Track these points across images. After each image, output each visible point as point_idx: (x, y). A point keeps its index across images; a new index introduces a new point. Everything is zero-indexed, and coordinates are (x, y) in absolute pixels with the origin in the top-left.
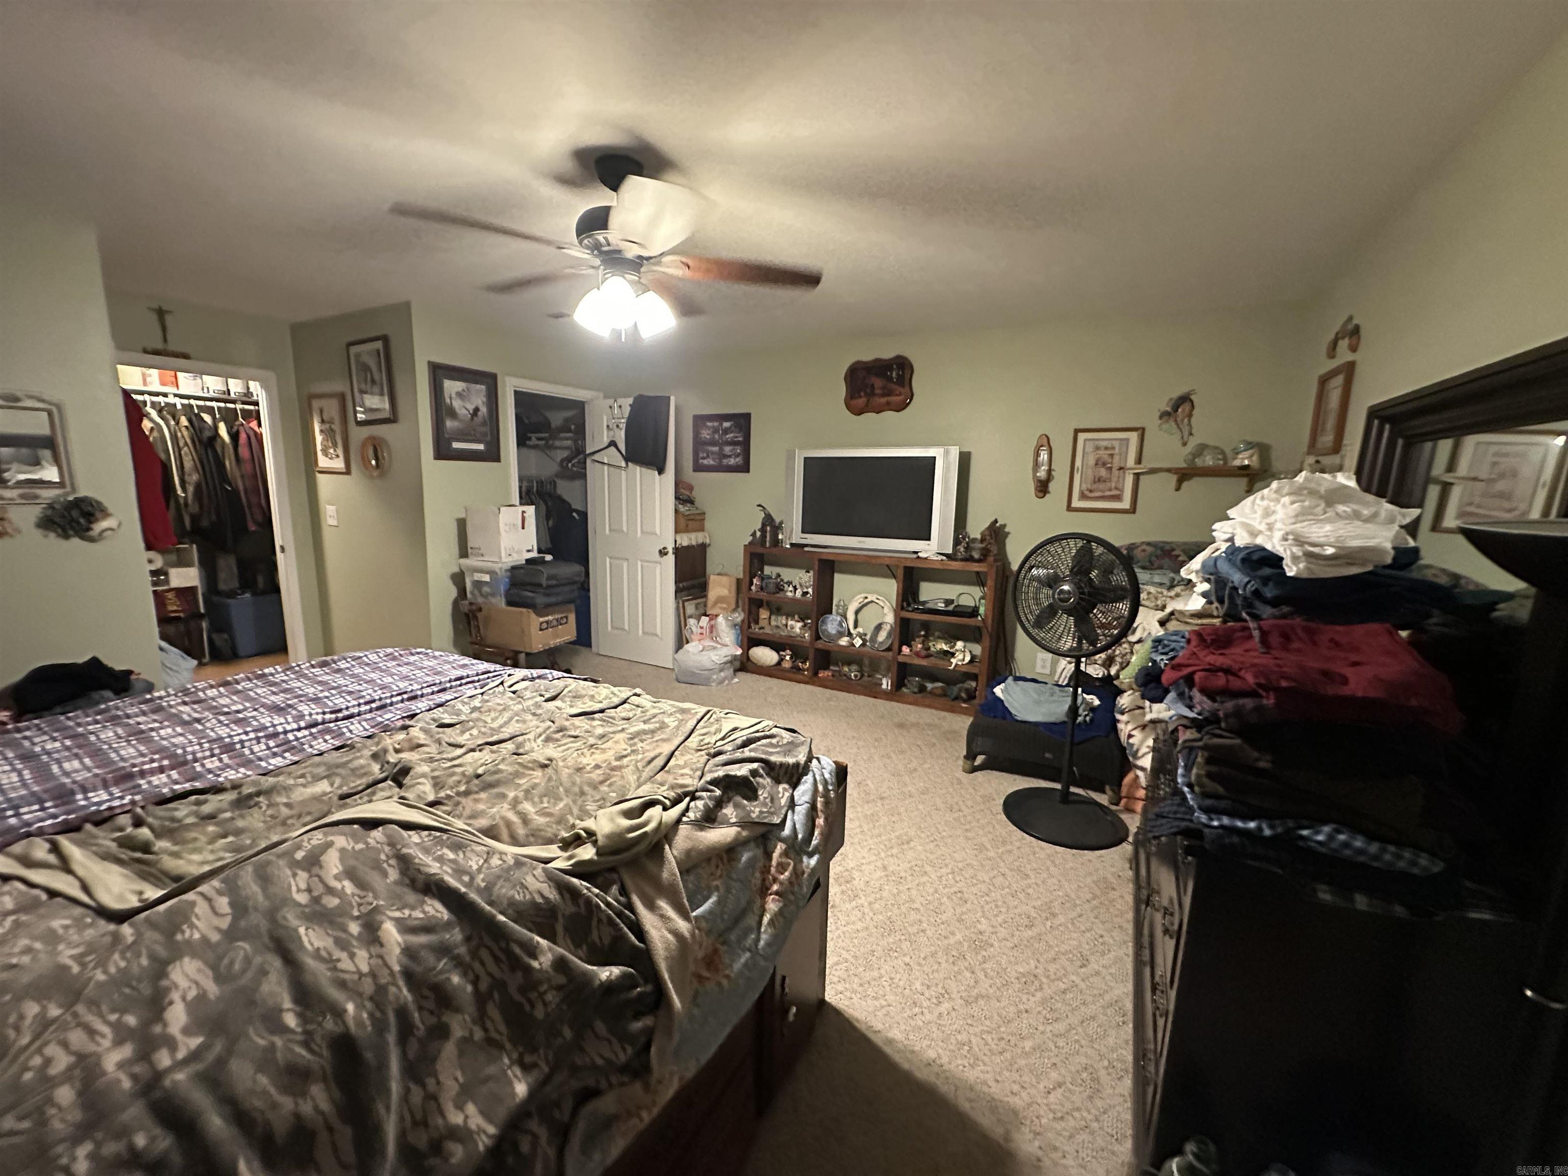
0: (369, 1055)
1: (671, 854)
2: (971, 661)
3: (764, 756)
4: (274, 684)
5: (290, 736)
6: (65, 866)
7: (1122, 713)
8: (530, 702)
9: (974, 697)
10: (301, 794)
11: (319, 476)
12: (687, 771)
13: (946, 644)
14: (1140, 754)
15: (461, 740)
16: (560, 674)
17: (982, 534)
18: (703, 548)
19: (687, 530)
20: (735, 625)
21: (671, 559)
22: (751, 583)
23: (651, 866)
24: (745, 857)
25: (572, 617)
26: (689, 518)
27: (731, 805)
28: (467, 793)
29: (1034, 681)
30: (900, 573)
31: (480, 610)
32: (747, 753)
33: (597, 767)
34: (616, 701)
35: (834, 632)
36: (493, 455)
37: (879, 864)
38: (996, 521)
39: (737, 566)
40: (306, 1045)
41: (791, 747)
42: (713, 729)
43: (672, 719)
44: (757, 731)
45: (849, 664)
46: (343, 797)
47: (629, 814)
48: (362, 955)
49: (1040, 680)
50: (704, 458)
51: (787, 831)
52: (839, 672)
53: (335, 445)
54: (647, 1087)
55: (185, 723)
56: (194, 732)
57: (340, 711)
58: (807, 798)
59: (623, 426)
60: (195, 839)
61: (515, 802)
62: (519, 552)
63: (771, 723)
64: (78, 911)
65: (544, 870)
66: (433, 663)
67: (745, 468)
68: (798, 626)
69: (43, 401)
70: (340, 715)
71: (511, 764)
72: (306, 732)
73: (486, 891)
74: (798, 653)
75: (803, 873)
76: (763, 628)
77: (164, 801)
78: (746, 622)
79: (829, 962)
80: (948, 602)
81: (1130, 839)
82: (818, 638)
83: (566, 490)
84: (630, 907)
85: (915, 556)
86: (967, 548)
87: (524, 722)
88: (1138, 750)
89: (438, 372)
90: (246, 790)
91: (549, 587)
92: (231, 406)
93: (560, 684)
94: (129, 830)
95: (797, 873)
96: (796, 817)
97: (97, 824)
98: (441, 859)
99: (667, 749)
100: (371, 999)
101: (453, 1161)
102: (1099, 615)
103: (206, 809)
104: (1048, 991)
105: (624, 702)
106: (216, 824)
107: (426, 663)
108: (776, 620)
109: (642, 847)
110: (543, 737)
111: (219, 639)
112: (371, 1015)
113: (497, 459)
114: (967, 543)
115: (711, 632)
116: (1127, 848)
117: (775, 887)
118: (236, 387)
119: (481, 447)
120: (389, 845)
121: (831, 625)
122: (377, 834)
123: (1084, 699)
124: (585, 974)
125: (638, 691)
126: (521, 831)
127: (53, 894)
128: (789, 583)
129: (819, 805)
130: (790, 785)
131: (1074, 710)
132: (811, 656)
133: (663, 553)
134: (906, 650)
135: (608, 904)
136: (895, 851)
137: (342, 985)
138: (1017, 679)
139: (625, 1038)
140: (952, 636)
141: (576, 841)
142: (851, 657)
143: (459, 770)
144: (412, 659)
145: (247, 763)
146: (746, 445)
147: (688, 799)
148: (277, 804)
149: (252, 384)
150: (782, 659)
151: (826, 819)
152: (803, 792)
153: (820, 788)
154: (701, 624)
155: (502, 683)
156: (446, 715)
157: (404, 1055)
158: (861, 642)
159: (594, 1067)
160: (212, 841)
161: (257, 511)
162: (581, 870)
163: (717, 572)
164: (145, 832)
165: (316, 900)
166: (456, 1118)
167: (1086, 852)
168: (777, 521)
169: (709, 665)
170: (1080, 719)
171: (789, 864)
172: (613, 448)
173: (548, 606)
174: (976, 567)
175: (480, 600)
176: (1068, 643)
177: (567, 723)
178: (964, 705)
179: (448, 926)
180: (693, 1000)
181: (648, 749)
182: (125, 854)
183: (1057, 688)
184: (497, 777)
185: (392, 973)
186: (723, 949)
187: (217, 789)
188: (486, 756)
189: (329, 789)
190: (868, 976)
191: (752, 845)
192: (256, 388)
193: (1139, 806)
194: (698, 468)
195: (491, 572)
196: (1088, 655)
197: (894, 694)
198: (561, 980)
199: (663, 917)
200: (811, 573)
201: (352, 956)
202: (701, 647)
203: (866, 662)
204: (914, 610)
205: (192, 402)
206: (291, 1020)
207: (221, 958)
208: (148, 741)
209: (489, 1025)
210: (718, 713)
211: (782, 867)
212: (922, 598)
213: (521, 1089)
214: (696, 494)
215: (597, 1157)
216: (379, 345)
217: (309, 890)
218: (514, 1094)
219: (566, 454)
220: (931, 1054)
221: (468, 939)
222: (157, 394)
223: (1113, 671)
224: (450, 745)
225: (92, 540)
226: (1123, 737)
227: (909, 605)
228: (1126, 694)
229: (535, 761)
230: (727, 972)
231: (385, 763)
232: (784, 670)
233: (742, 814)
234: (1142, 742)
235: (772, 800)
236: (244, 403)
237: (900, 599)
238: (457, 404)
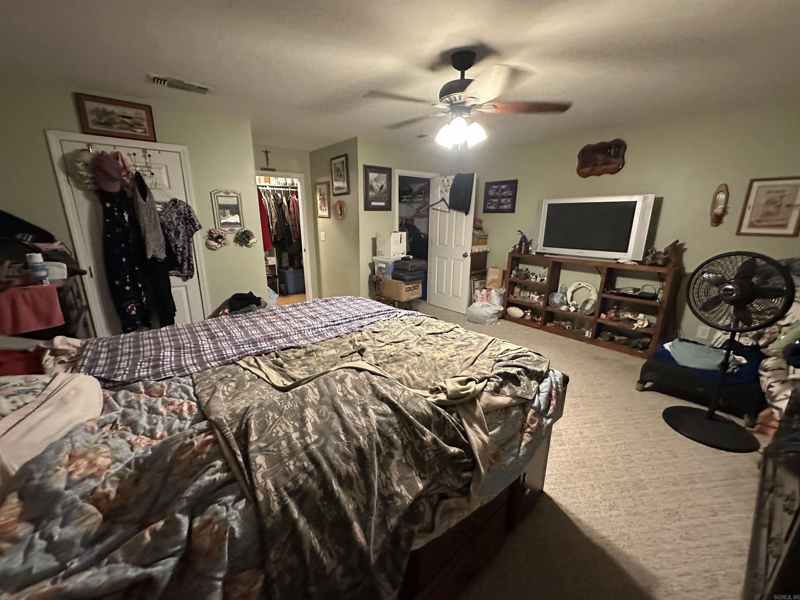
0: (368, 457)
1: (480, 404)
2: (647, 327)
3: (524, 365)
4: (311, 308)
5: (320, 330)
6: (260, 368)
7: (766, 370)
8: (409, 326)
9: (648, 348)
10: (326, 354)
11: (318, 219)
12: (484, 367)
13: (631, 315)
14: (777, 398)
15: (383, 339)
16: (421, 314)
17: (665, 249)
18: (485, 253)
19: (477, 244)
20: (501, 295)
21: (469, 259)
22: (511, 273)
23: (471, 408)
24: (514, 413)
25: (420, 286)
26: (480, 238)
27: (507, 386)
28: (388, 362)
29: (695, 343)
30: (605, 271)
31: (381, 280)
32: (515, 362)
33: (441, 359)
34: (448, 329)
35: (558, 302)
36: (388, 208)
37: (578, 430)
38: (677, 241)
39: (504, 264)
40: (348, 447)
41: (538, 363)
42: (496, 348)
43: (475, 341)
44: (520, 352)
45: (565, 320)
46: (342, 357)
47: (461, 383)
48: (363, 419)
49: (699, 342)
50: (489, 206)
51: (536, 404)
52: (559, 324)
53: (325, 205)
54: (468, 501)
55: (284, 321)
56: (288, 324)
57: (335, 321)
58: (547, 389)
59: (449, 190)
60: (295, 365)
61: (408, 370)
62: (398, 254)
63: (527, 349)
64: (267, 384)
65: (426, 401)
66: (367, 304)
67: (512, 210)
68: (536, 298)
69: (236, 193)
70: (336, 323)
71: (404, 352)
72: (325, 329)
73: (405, 404)
74: (535, 311)
75: (543, 426)
76: (515, 297)
77: (283, 350)
78: (507, 293)
79: (548, 472)
80: (636, 290)
81: (761, 450)
82: (548, 304)
83: (419, 223)
84: (462, 424)
85: (615, 261)
86: (654, 258)
87: (407, 334)
88: (775, 396)
89: (368, 169)
90: (309, 350)
91: (411, 271)
92: (287, 189)
93: (421, 318)
94: (275, 358)
95: (540, 426)
96: (540, 398)
97: (266, 354)
98: (386, 388)
99: (474, 355)
100: (367, 436)
101: (397, 504)
102: (757, 305)
103: (297, 354)
104: (684, 523)
105: (452, 330)
106: (301, 361)
107: (364, 304)
108: (523, 293)
109: (467, 398)
110: (416, 342)
111: (283, 286)
112: (368, 443)
113: (390, 209)
114: (654, 255)
115: (487, 297)
116: (757, 456)
117: (528, 430)
118: (289, 181)
119: (383, 204)
120: (367, 379)
121: (557, 299)
122: (362, 374)
123: (734, 358)
124: (444, 448)
125: (457, 325)
126: (412, 382)
127: (259, 377)
128: (533, 274)
129: (553, 394)
130: (538, 382)
131: (725, 364)
132: (543, 314)
133: (465, 256)
134: (603, 316)
135: (452, 421)
136: (588, 425)
137: (358, 429)
138: (682, 340)
139: (460, 479)
140: (636, 310)
141: (435, 391)
142: (566, 317)
143: (383, 352)
144: (359, 301)
145: (307, 339)
146: (514, 198)
147: (486, 380)
148: (319, 356)
149: (295, 180)
150: (525, 315)
151: (556, 402)
152: (545, 386)
153: (554, 386)
154: (482, 293)
155: (396, 316)
156: (375, 328)
157: (379, 461)
158: (574, 309)
159: (446, 485)
160: (300, 367)
161: (295, 234)
162: (440, 403)
163: (493, 266)
164: (280, 360)
165: (345, 396)
166: (398, 490)
167: (723, 451)
168: (529, 240)
169: (485, 314)
170: (729, 370)
171: (536, 420)
172: (443, 202)
173: (411, 280)
174: (659, 270)
175: (381, 276)
176: (726, 321)
177: (426, 337)
178: (640, 351)
179: (391, 416)
180: (488, 471)
181: (465, 354)
182: (276, 367)
183: (712, 349)
184: (399, 357)
185: (374, 429)
186: (501, 452)
187: (299, 347)
188: (393, 347)
189: (336, 353)
190: (569, 485)
191: (518, 407)
192: (296, 181)
193: (772, 432)
194: (486, 211)
195: (386, 263)
196: (742, 331)
197: (594, 340)
198: (435, 447)
199: (476, 431)
200: (547, 269)
201: (360, 419)
202: (481, 305)
203: (576, 320)
204: (612, 293)
205: (275, 189)
206: (343, 437)
207: (319, 410)
208: (274, 326)
209: (407, 458)
210: (499, 341)
211: (532, 421)
212: (618, 286)
213: (420, 486)
214: (484, 225)
215: (446, 522)
216: (343, 159)
217: (342, 391)
218: (418, 487)
219: (419, 205)
220: (604, 533)
221: (399, 423)
222: (263, 186)
223: (761, 343)
224: (378, 341)
225: (249, 247)
226: (764, 387)
227: (608, 290)
228: (770, 359)
229: (414, 353)
230: (504, 463)
231: (355, 346)
232: (527, 321)
233: (512, 392)
234: (780, 392)
235: (528, 388)
236: (291, 188)
237: (603, 286)
238: (374, 184)
